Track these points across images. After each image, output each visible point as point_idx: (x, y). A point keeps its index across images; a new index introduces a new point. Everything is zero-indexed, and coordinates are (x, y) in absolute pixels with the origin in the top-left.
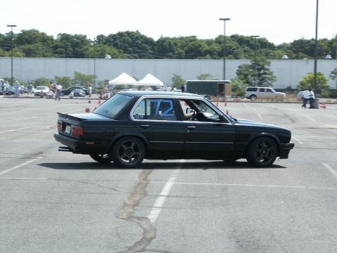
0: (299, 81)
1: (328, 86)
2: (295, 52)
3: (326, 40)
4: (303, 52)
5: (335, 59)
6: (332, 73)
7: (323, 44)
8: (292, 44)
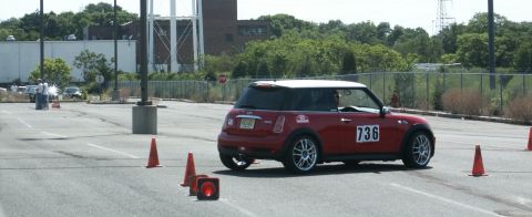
0: (31, 71)
1: (71, 78)
2: (26, 31)
3: (70, 13)
4: (37, 30)
5: (82, 39)
6: (77, 59)
7: (66, 20)
8: (22, 19)
